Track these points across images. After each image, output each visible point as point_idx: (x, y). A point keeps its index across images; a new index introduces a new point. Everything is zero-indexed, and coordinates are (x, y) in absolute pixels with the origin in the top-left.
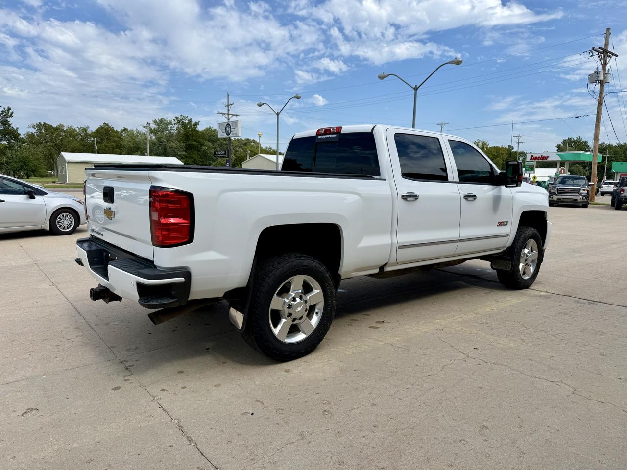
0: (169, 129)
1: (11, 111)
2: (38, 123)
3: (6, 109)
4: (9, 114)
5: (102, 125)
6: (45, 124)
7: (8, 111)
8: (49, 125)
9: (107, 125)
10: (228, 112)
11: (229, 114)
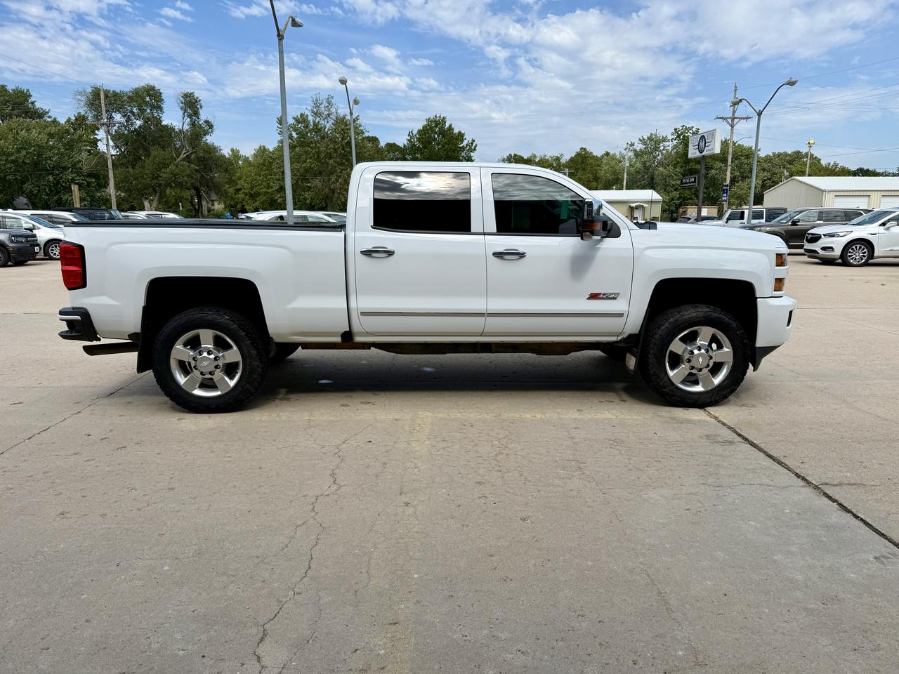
0: (662, 148)
1: (474, 144)
2: (508, 155)
3: (470, 141)
4: (473, 148)
5: (578, 150)
6: (515, 155)
7: (472, 143)
8: (520, 156)
9: (585, 149)
10: (733, 114)
11: (733, 119)
